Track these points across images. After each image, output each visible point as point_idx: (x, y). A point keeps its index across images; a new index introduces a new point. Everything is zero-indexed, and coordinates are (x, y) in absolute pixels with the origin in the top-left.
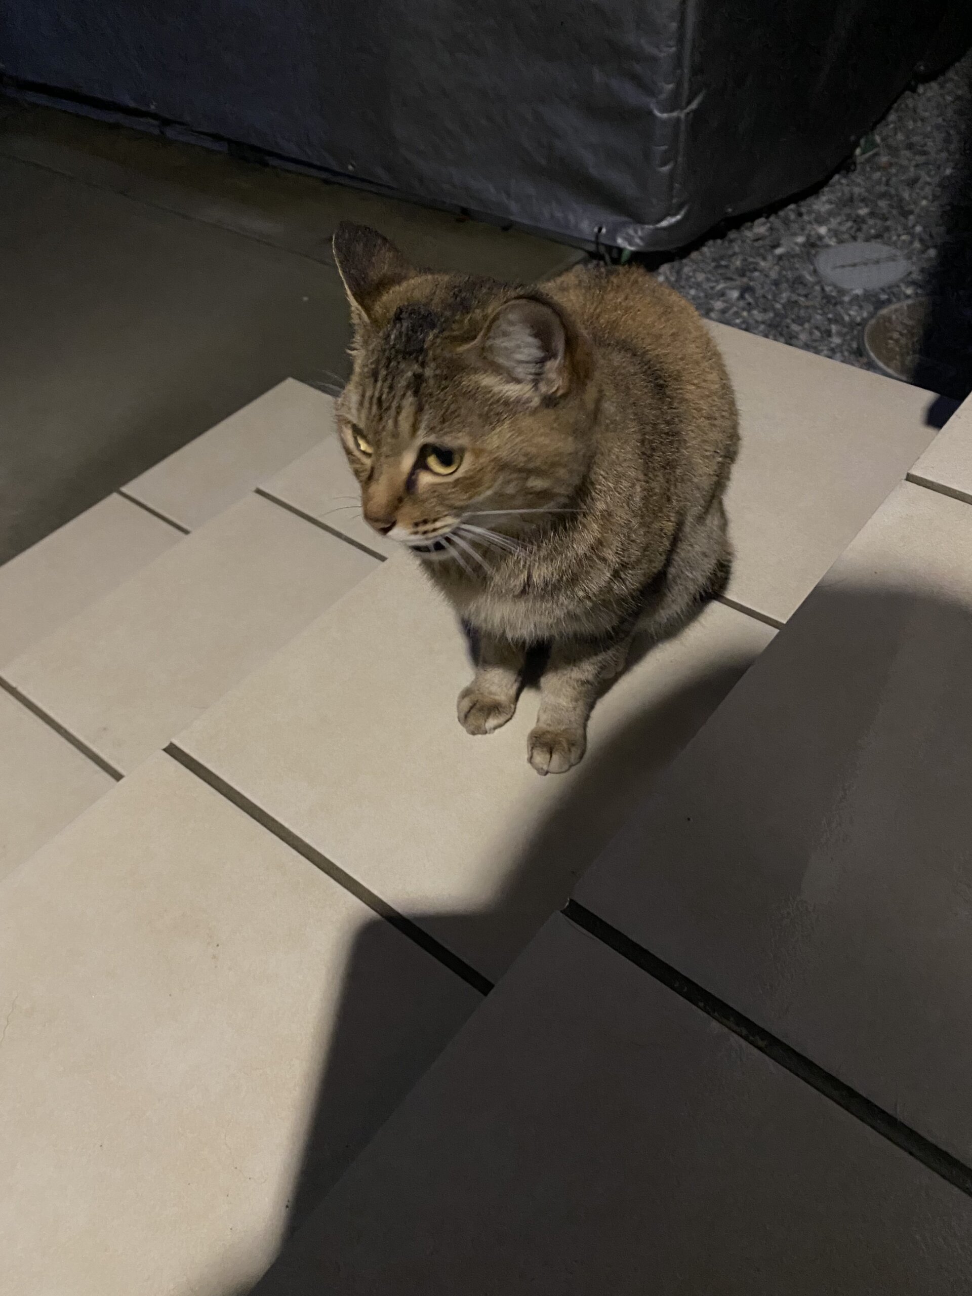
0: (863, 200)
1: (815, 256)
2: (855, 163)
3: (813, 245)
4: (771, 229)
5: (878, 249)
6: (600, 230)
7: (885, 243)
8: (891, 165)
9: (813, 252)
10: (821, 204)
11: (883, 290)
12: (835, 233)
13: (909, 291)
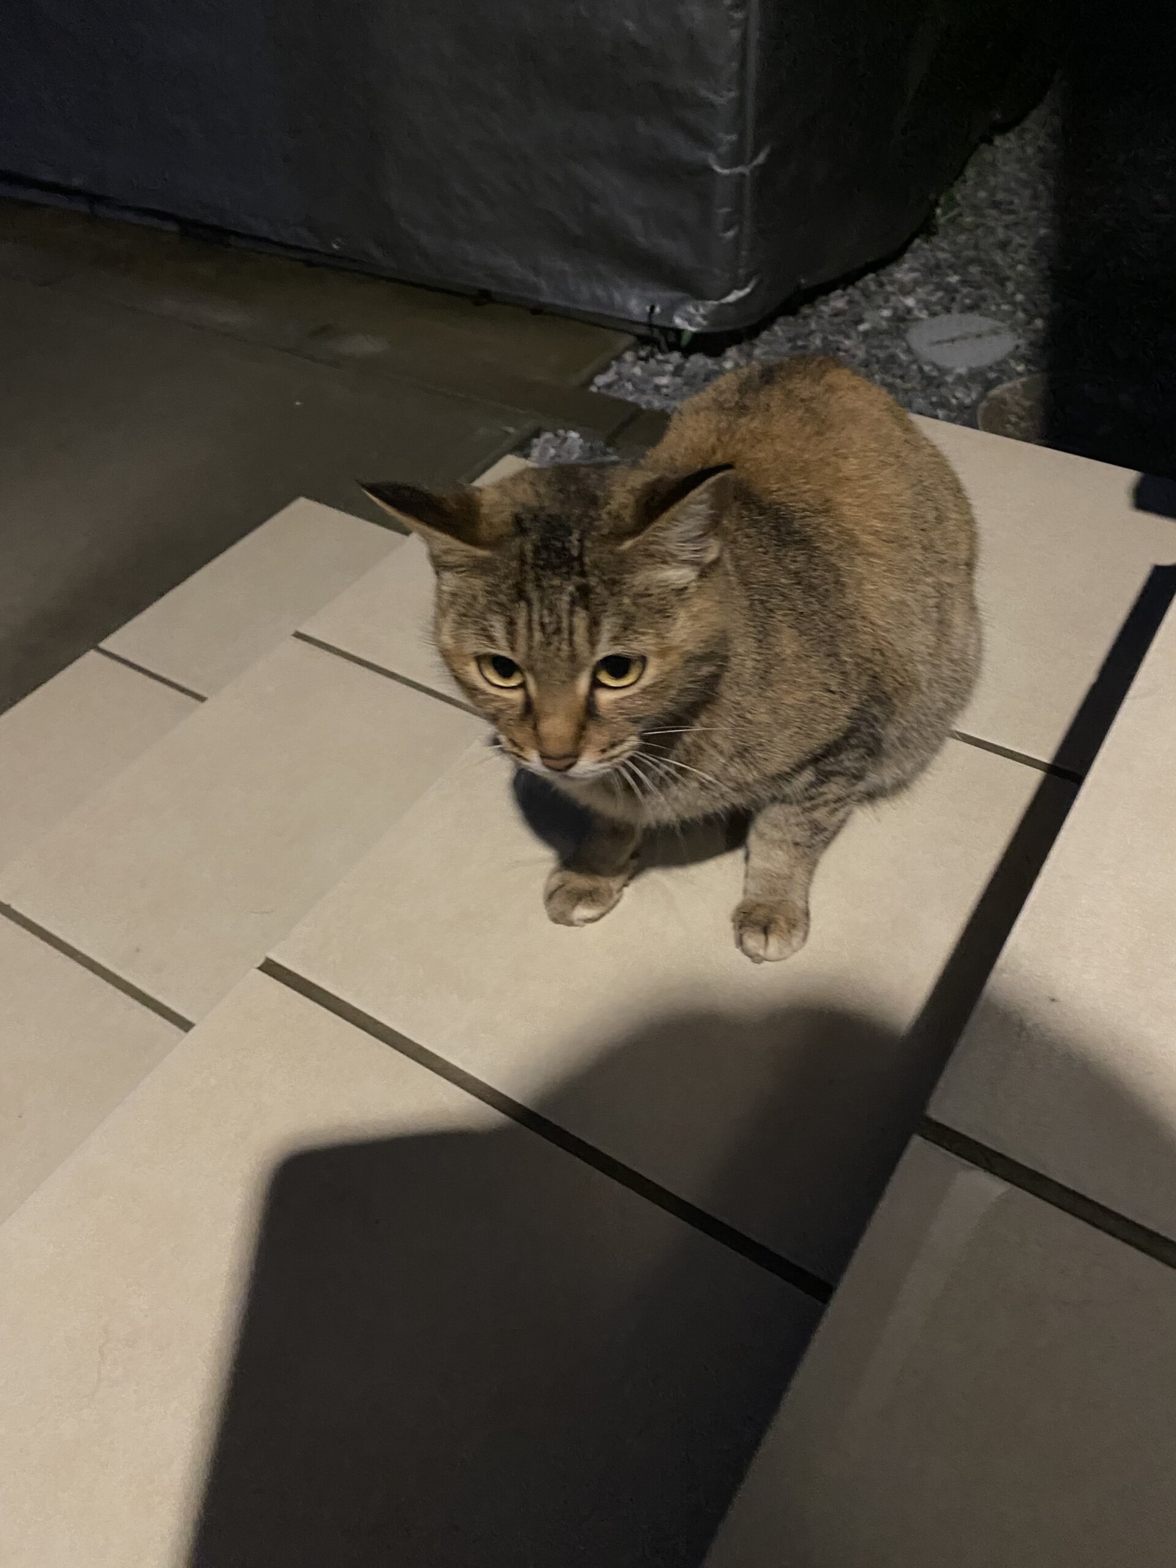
0: (951, 267)
1: (906, 331)
2: (936, 227)
3: (902, 319)
4: (850, 302)
5: (976, 322)
6: (652, 308)
7: (982, 315)
8: (977, 226)
9: (902, 326)
10: (903, 272)
11: (990, 368)
12: (926, 305)
13: (1021, 368)
